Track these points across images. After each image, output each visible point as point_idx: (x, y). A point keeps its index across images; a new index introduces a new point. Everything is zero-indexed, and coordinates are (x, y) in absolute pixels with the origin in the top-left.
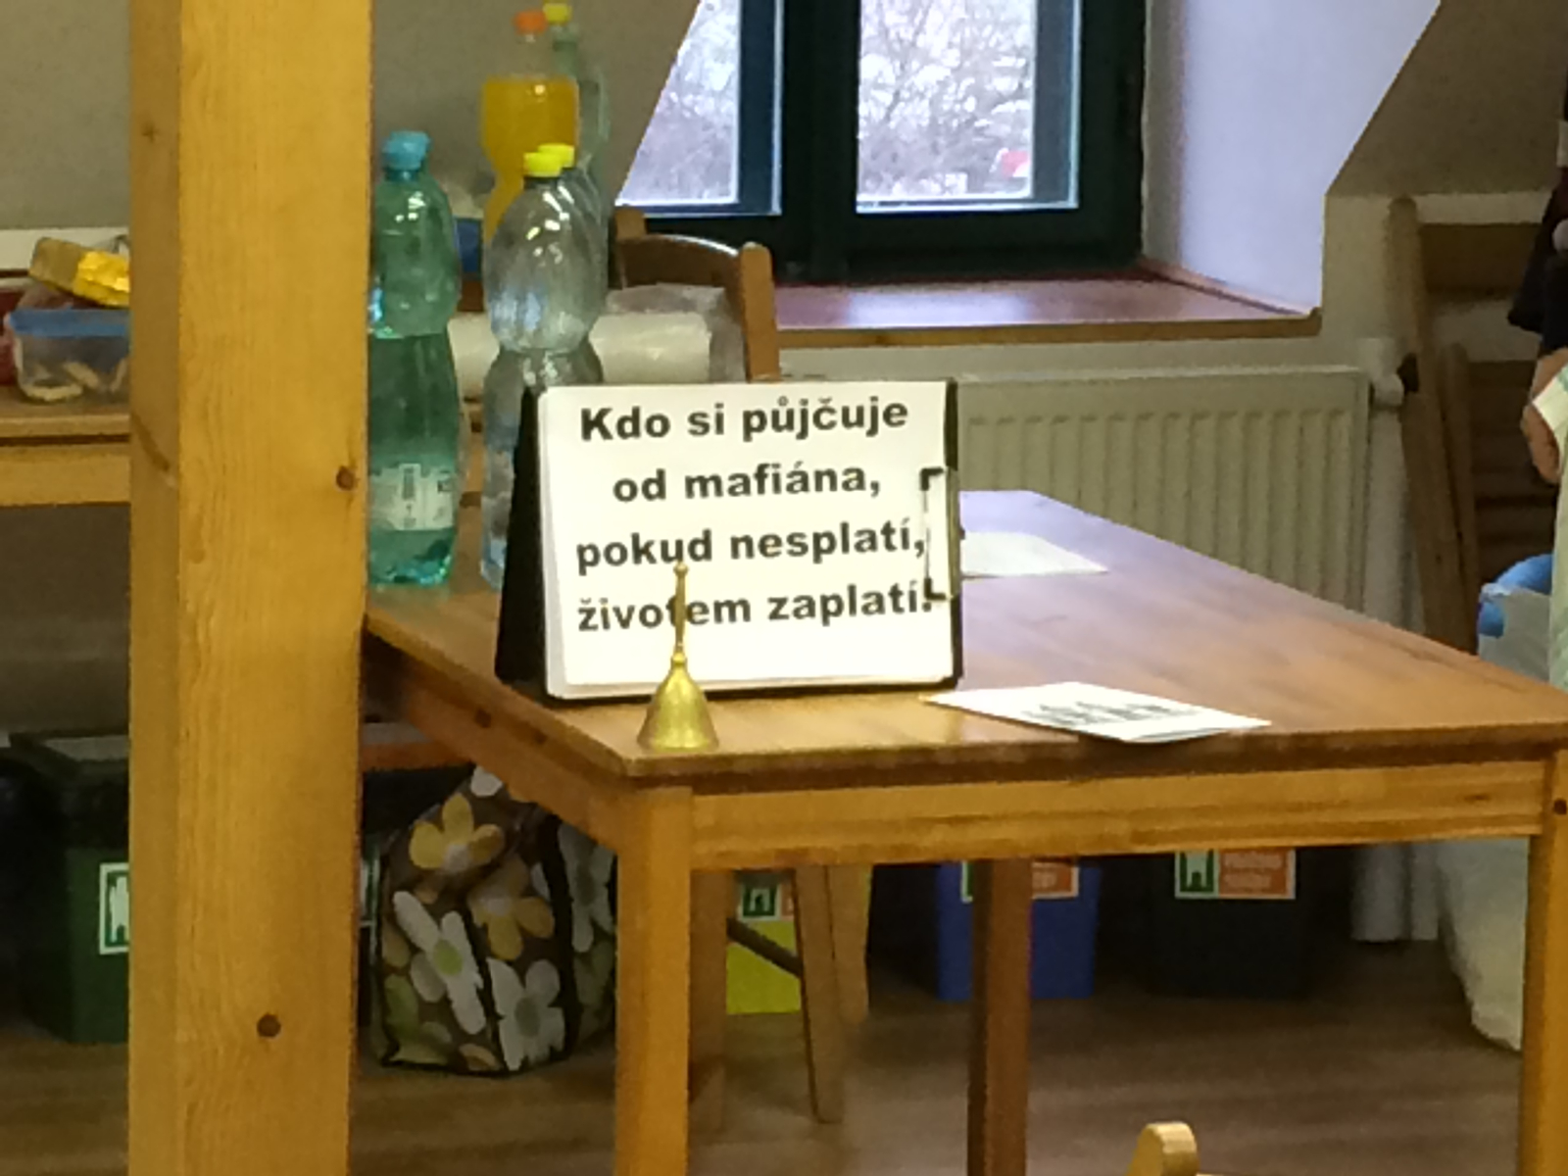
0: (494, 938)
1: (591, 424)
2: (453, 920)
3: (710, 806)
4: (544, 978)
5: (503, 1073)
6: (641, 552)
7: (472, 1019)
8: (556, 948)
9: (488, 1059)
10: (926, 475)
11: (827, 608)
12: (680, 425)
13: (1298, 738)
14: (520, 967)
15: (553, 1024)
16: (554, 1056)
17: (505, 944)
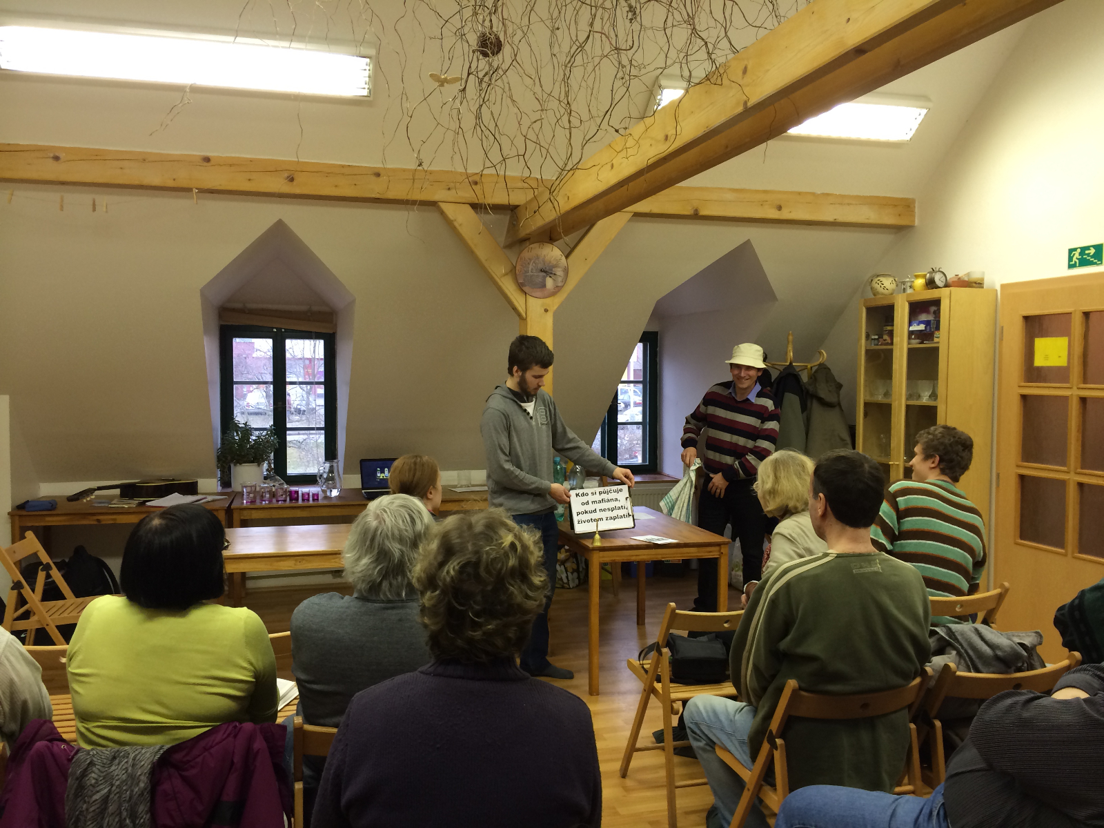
0: (568, 569)
1: (577, 495)
2: (562, 567)
3: (602, 554)
4: (575, 574)
5: (570, 588)
6: (586, 512)
7: (565, 581)
8: (577, 570)
9: (568, 587)
10: (627, 498)
11: (614, 518)
12: (590, 494)
13: (685, 543)
14: (572, 573)
15: (577, 581)
16: (577, 586)
17: (570, 570)
